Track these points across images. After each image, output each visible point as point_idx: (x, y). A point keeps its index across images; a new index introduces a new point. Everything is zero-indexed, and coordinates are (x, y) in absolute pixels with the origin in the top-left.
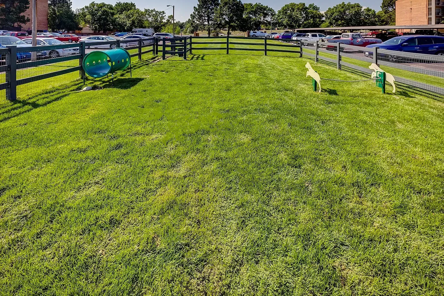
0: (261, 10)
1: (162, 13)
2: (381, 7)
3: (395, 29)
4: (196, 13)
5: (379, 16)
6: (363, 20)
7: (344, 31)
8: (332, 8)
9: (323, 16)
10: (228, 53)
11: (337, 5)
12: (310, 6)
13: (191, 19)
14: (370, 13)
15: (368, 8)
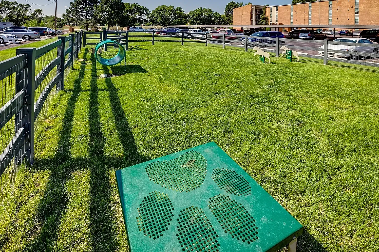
0: (139, 9)
1: (26, 7)
2: (224, 12)
3: (233, 27)
4: (73, 8)
5: (223, 19)
6: (213, 20)
7: (201, 28)
8: (193, 11)
9: (187, 17)
10: (153, 44)
11: (197, 9)
12: (178, 8)
13: (66, 14)
14: (217, 16)
15: (216, 12)
